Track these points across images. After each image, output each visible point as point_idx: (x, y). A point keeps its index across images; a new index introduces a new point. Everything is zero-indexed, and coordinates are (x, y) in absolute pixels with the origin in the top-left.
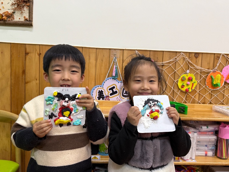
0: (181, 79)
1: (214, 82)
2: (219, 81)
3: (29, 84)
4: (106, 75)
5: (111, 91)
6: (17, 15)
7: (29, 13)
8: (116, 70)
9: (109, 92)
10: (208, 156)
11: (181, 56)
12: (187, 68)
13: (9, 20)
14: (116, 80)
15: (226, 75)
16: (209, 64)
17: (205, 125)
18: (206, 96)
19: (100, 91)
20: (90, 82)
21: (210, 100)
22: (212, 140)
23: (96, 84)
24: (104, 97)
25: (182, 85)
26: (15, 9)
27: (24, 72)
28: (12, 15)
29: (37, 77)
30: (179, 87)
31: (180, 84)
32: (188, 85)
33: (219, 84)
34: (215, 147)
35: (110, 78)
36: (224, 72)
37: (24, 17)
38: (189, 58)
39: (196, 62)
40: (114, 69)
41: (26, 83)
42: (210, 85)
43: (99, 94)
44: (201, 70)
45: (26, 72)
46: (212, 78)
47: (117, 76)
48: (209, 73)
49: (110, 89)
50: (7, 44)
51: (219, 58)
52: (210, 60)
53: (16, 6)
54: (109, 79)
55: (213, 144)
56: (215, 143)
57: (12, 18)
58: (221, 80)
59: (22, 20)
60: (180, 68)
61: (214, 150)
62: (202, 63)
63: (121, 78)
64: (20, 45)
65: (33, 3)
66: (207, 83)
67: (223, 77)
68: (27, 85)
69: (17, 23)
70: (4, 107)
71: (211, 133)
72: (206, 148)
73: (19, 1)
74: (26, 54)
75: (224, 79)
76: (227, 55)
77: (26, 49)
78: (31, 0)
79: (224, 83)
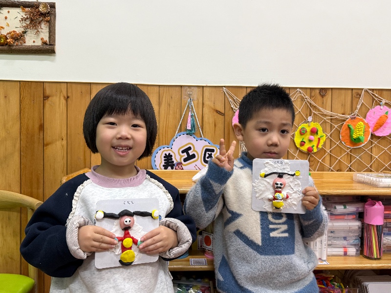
0: (299, 132)
1: (353, 135)
2: (362, 133)
3: (50, 147)
4: (176, 128)
5: (185, 154)
6: (31, 36)
7: (50, 32)
8: (193, 119)
9: (181, 157)
10: (349, 256)
11: (297, 95)
12: (308, 114)
13: (17, 45)
14: (192, 137)
15: (373, 122)
16: (343, 105)
17: (340, 203)
18: (342, 158)
19: (167, 155)
21: (349, 165)
22: (353, 228)
23: (161, 143)
24: (174, 165)
25: (302, 142)
26: (26, 27)
27: (42, 127)
28: (21, 36)
29: (63, 136)
30: (296, 144)
31: (298, 141)
32: (310, 141)
33: (362, 137)
34: (360, 239)
35: (182, 133)
36: (370, 118)
37: (42, 39)
38: (311, 97)
39: (323, 103)
40: (189, 119)
41: (45, 145)
42: (347, 140)
43: (165, 160)
45: (45, 127)
46: (350, 128)
47: (194, 130)
48: (344, 121)
49: (183, 152)
50: (13, 83)
51: (360, 96)
52: (345, 99)
53: (28, 22)
54: (182, 135)
55: (356, 236)
56: (358, 234)
57: (21, 42)
58: (365, 132)
59: (39, 43)
60: (297, 114)
61: (358, 244)
62: (333, 105)
63: (201, 133)
64: (35, 83)
65: (55, 16)
66: (342, 136)
67: (369, 127)
68: (46, 149)
69: (31, 49)
70: (10, 186)
71: (352, 218)
72: (345, 242)
73: (34, 14)
74: (45, 97)
75: (370, 130)
76: (373, 90)
77: (44, 90)
78: (53, 12)
79: (370, 136)
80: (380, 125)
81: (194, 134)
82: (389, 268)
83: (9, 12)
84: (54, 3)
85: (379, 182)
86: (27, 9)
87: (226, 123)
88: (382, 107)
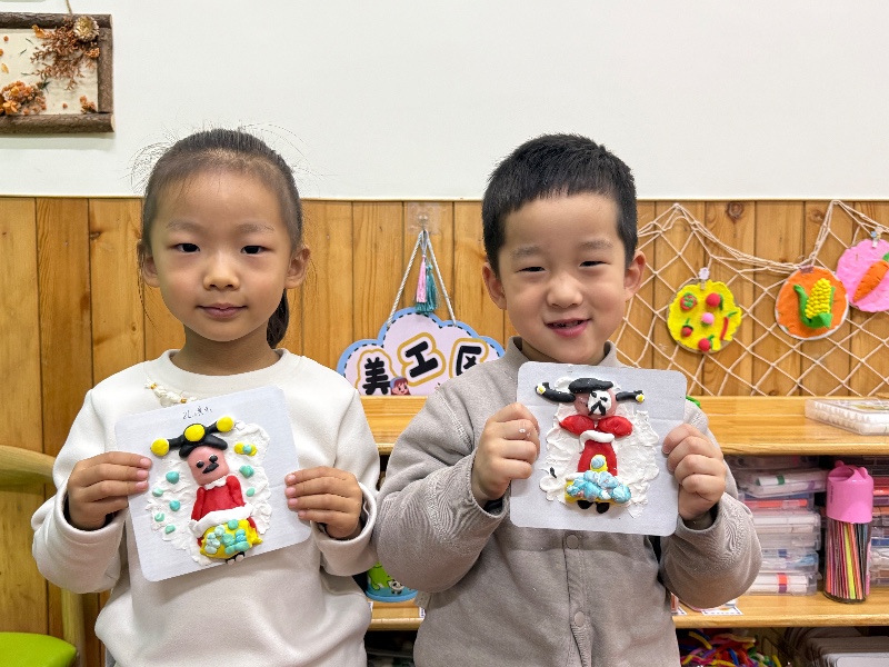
0: (678, 306)
1: (807, 311)
2: (828, 306)
3: (105, 345)
4: (393, 300)
5: (414, 358)
6: (57, 94)
7: (100, 83)
8: (431, 279)
9: (405, 365)
10: (791, 594)
11: (675, 218)
12: (701, 263)
13: (30, 114)
14: (430, 319)
15: (854, 279)
16: (784, 241)
17: (771, 473)
18: (782, 363)
19: (373, 361)
20: (332, 328)
21: (798, 381)
22: (801, 530)
23: (359, 334)
24: (388, 384)
25: (684, 327)
26: (47, 73)
27: (86, 302)
28: (36, 94)
29: (135, 320)
30: (673, 334)
31: (675, 324)
32: (705, 324)
33: (827, 316)
34: (817, 556)
35: (408, 309)
36: (846, 269)
37: (83, 100)
38: (706, 222)
39: (735, 236)
40: (423, 278)
41: (95, 342)
42: (793, 321)
43: (367, 373)
44: (755, 267)
45: (94, 301)
46: (798, 295)
47: (435, 303)
48: (786, 276)
49: (409, 354)
50: (20, 202)
51: (823, 217)
52: (787, 227)
53: (50, 62)
54: (406, 316)
55: (808, 548)
56: (813, 542)
58: (836, 302)
59: (75, 109)
60: (675, 262)
61: (813, 567)
62: (757, 240)
63: (451, 310)
64: (69, 201)
65: (111, 47)
66: (781, 314)
67: (844, 291)
68: (98, 350)
69: (58, 122)
70: (19, 435)
71: (799, 505)
72: (782, 563)
73: (62, 43)
74: (93, 233)
75: (848, 298)
76: (854, 203)
77: (90, 216)
78: (106, 38)
79: (847, 311)
80: (869, 286)
81: (433, 312)
82: (884, 624)
83: (6, 39)
84: (108, 17)
85: (863, 421)
86: (47, 32)
88: (875, 244)
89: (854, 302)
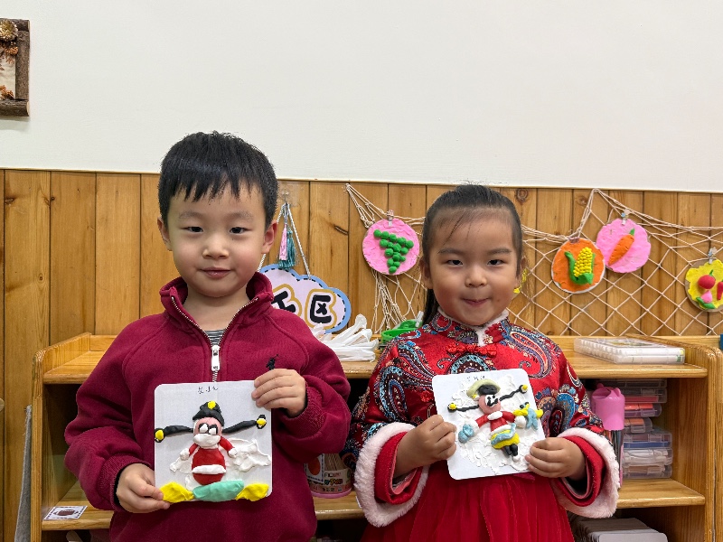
1: (574, 271)
2: (590, 268)
3: (15, 292)
5: (276, 304)
7: (18, 75)
8: (291, 242)
14: (289, 274)
15: (609, 248)
16: (557, 218)
18: (556, 311)
21: (568, 324)
27: (1, 255)
29: (42, 271)
33: (589, 275)
35: (271, 266)
36: (603, 241)
37: (2, 89)
40: (284, 240)
41: (7, 289)
42: (564, 279)
44: (536, 238)
45: (7, 255)
46: (568, 259)
47: (294, 260)
48: (559, 245)
51: (587, 201)
52: (560, 207)
54: (269, 271)
58: (596, 265)
62: (539, 216)
63: (307, 267)
65: (28, 46)
66: (556, 273)
67: (602, 257)
68: (10, 296)
74: (8, 198)
75: (604, 262)
76: (609, 191)
77: (5, 185)
78: (24, 39)
79: (604, 272)
80: (621, 252)
81: (292, 268)
82: (633, 506)
84: (27, 22)
85: (617, 353)
87: (351, 247)
88: (624, 222)
89: (609, 264)
